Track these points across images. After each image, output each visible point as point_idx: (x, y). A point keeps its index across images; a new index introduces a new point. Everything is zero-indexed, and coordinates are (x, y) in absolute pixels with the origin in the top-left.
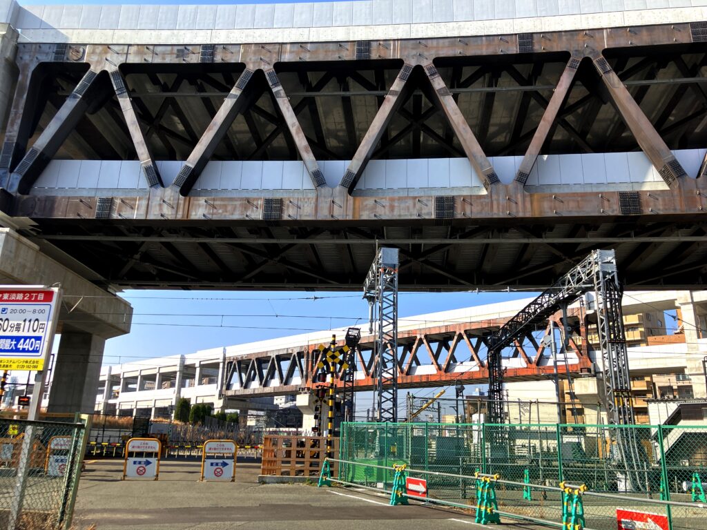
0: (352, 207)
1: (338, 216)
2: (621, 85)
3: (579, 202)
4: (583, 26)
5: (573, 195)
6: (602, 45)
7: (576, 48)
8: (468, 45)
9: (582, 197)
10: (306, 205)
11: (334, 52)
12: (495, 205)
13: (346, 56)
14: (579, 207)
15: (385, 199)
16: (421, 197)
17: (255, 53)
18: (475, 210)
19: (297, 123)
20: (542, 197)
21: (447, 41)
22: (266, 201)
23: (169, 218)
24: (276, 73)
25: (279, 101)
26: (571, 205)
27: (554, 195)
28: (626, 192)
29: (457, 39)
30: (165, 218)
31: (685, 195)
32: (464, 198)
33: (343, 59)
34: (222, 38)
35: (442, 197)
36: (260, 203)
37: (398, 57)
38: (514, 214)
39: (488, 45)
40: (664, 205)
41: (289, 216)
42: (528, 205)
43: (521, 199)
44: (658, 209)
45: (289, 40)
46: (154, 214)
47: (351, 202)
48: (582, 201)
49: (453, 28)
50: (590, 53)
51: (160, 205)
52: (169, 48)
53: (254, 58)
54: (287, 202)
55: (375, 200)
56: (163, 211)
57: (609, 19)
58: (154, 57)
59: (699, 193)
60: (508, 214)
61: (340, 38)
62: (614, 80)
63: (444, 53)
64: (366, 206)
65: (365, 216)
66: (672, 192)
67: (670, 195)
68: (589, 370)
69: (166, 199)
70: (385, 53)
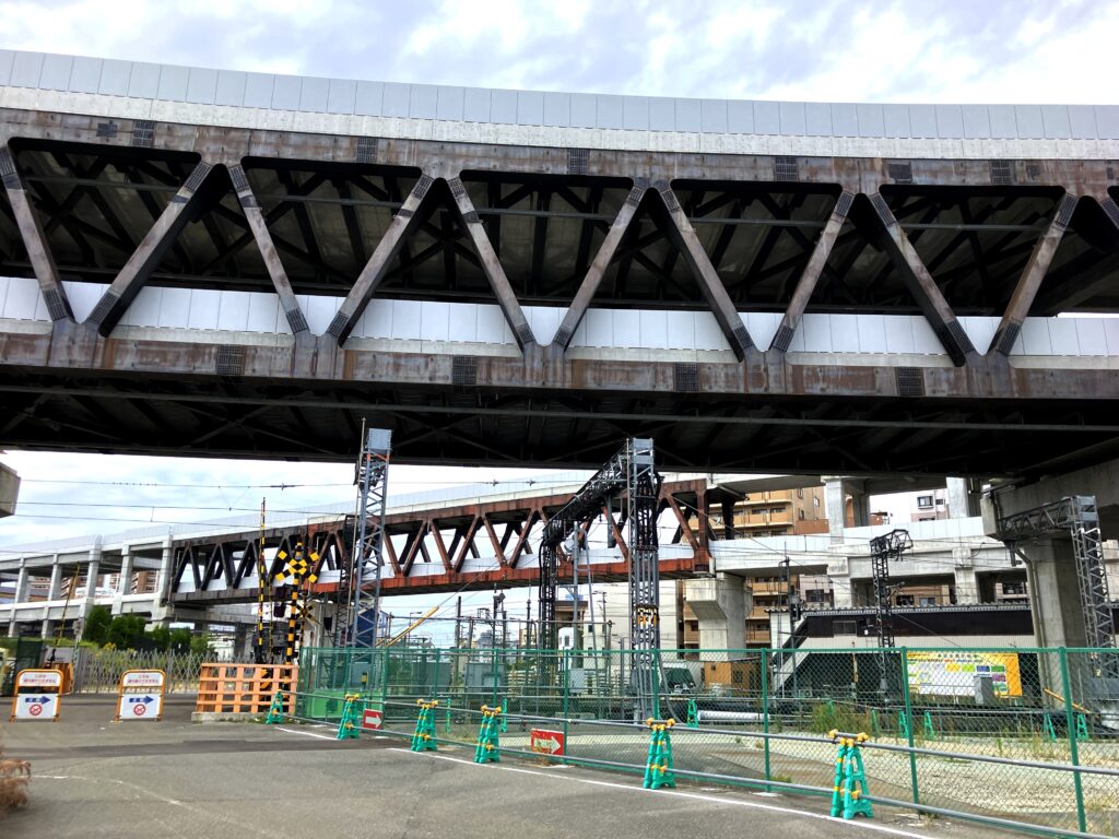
0: (342, 363)
1: (323, 373)
2: (690, 229)
3: (628, 373)
4: (652, 148)
5: (623, 363)
6: (671, 173)
7: (640, 175)
8: (506, 157)
9: (633, 367)
10: (279, 357)
11: (327, 149)
12: (528, 372)
13: (343, 156)
14: (628, 379)
15: (388, 354)
16: (435, 355)
17: (215, 140)
18: (503, 376)
19: (271, 244)
20: (586, 363)
21: (480, 148)
22: (223, 349)
23: (83, 366)
24: (245, 171)
25: (248, 211)
26: (620, 375)
27: (600, 363)
28: (684, 364)
29: (493, 147)
30: (76, 366)
31: (750, 371)
32: (490, 360)
33: (339, 160)
34: (165, 113)
35: (462, 357)
36: (214, 350)
37: (413, 163)
38: (549, 385)
39: (532, 160)
40: (727, 381)
41: (254, 371)
42: (568, 373)
43: (559, 365)
44: (719, 387)
45: (265, 127)
46: (60, 361)
47: (342, 356)
48: (632, 371)
49: (489, 131)
50: (657, 182)
51: (69, 348)
52: (87, 121)
53: (213, 147)
54: (253, 352)
55: (375, 355)
56: (73, 355)
57: (682, 141)
58: (63, 133)
59: (766, 370)
60: (543, 383)
61: (336, 130)
62: (682, 221)
63: (473, 165)
64: (362, 362)
65: (361, 375)
66: (737, 367)
67: (734, 371)
68: (706, 567)
69: (78, 340)
70: (397, 158)
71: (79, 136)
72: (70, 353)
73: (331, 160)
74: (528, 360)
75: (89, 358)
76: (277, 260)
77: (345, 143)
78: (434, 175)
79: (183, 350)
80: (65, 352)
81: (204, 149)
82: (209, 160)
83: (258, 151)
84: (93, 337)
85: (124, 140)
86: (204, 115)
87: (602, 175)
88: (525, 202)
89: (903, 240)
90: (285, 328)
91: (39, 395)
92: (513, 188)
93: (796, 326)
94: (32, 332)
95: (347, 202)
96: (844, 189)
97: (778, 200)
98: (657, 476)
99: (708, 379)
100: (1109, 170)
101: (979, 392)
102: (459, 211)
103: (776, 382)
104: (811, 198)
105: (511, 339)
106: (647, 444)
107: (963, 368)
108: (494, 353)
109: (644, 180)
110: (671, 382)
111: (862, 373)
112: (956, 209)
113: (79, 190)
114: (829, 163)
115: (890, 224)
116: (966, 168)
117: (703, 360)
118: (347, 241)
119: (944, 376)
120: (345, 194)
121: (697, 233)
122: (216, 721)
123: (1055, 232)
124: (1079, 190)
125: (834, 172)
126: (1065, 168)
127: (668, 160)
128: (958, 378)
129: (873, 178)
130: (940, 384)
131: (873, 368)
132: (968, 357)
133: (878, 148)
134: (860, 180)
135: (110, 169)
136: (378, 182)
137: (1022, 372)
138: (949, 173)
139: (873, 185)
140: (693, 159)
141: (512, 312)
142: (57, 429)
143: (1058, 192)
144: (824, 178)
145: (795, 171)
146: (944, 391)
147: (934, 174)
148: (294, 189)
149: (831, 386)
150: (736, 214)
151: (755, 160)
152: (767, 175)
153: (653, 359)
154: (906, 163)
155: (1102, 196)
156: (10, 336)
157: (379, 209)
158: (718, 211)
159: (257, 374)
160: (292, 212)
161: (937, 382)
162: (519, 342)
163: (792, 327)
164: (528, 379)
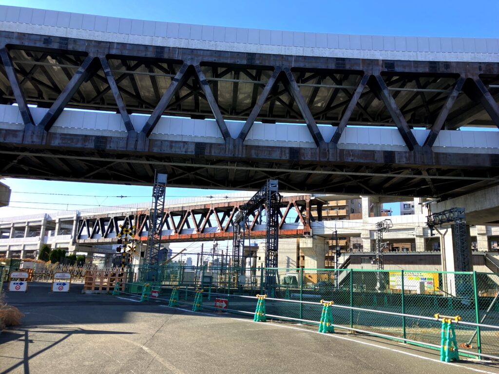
0: (148, 144)
1: (140, 147)
2: (298, 89)
3: (270, 151)
4: (283, 53)
5: (268, 147)
6: (291, 64)
7: (278, 65)
8: (220, 56)
10: (121, 141)
11: (143, 51)
12: (227, 150)
13: (150, 54)
14: (270, 154)
15: (168, 141)
16: (188, 142)
17: (94, 47)
18: (217, 151)
19: (118, 92)
20: (252, 147)
21: (209, 52)
22: (97, 137)
23: (37, 144)
24: (107, 60)
25: (108, 78)
26: (266, 152)
27: (258, 147)
28: (293, 148)
29: (215, 52)
30: (35, 144)
31: (322, 151)
32: (211, 144)
33: (148, 56)
34: (73, 34)
35: (199, 143)
36: (94, 138)
37: (180, 58)
38: (236, 156)
39: (231, 58)
40: (312, 156)
41: (110, 147)
42: (244, 151)
43: (240, 147)
44: (308, 158)
45: (116, 41)
46: (28, 141)
47: (148, 142)
48: (272, 150)
49: (213, 45)
50: (285, 69)
51: (32, 136)
52: (39, 37)
53: (93, 50)
54: (110, 139)
55: (162, 141)
56: (33, 139)
57: (296, 51)
58: (29, 42)
59: (328, 151)
60: (234, 155)
61: (147, 43)
62: (295, 85)
63: (206, 59)
64: (157, 144)
65: (156, 150)
66: (316, 149)
67: (315, 151)
68: (309, 233)
69: (35, 132)
70: (173, 56)
71: (35, 43)
72: (32, 138)
73: (144, 56)
74: (227, 145)
75: (40, 141)
76: (121, 99)
77: (151, 49)
78: (189, 63)
79: (80, 138)
80: (30, 138)
81: (90, 51)
82: (92, 55)
83: (114, 52)
84: (42, 131)
85: (55, 46)
86: (90, 35)
87: (261, 65)
88: (229, 75)
89: (389, 96)
91: (19, 155)
92: (224, 69)
93: (342, 132)
94: (16, 129)
95: (152, 74)
96: (365, 73)
97: (337, 77)
98: (279, 195)
99: (303, 155)
100: (480, 67)
101: (418, 162)
102: (199, 79)
103: (332, 156)
104: (351, 77)
105: (221, 135)
106: (276, 182)
107: (412, 152)
108: (213, 141)
109: (279, 67)
110: (288, 155)
111: (369, 153)
112: (414, 82)
113: (36, 66)
114: (359, 62)
115: (384, 88)
116: (418, 65)
117: (302, 146)
118: (152, 90)
119: (404, 155)
120: (151, 71)
122: (92, 293)
123: (455, 94)
124: (466, 75)
125: (361, 65)
126: (461, 65)
127: (290, 59)
128: (410, 156)
129: (378, 68)
130: (402, 159)
131: (374, 151)
132: (414, 147)
133: (381, 55)
134: (372, 69)
135: (49, 58)
136: (165, 66)
137: (437, 154)
138: (411, 67)
139: (378, 71)
140: (301, 59)
141: (221, 124)
142: (27, 169)
143: (457, 76)
144: (357, 68)
145: (344, 64)
146: (403, 162)
147: (404, 67)
148: (129, 68)
149: (356, 158)
150: (319, 83)
151: (327, 60)
152: (332, 66)
153: (281, 145)
154: (392, 62)
155: (476, 78)
156: (6, 130)
157: (166, 77)
158: (311, 81)
159: (111, 149)
160: (128, 77)
161: (401, 157)
162: (224, 137)
163: (340, 133)
164: (227, 153)
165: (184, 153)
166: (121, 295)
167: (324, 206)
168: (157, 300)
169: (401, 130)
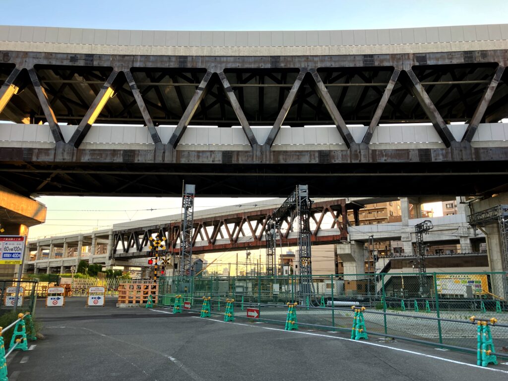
0: (175, 156)
1: (168, 160)
2: (326, 90)
3: (298, 156)
4: (308, 54)
5: (296, 151)
6: (317, 65)
7: (303, 66)
8: (243, 62)
9: (300, 153)
10: (149, 154)
11: (166, 62)
12: (255, 157)
13: (173, 65)
14: (298, 159)
15: (195, 151)
16: (215, 151)
17: (119, 61)
18: (244, 159)
19: (144, 105)
20: (279, 152)
21: (232, 58)
22: (125, 151)
23: (68, 161)
24: (132, 73)
25: (133, 91)
26: (295, 157)
27: (286, 152)
28: (323, 151)
29: (238, 57)
30: (66, 161)
31: (353, 153)
32: (238, 152)
33: (171, 67)
34: (98, 50)
35: (226, 151)
36: (122, 152)
37: (203, 67)
38: (264, 162)
39: (255, 62)
40: (342, 158)
41: (138, 160)
42: (272, 157)
43: (268, 153)
44: (339, 161)
45: (139, 54)
46: (59, 159)
47: (175, 153)
48: (300, 155)
49: (236, 50)
50: (311, 69)
51: (63, 153)
52: (65, 56)
53: (118, 64)
54: (138, 152)
55: (189, 152)
56: (64, 157)
57: (322, 50)
58: (56, 61)
59: (360, 152)
60: (261, 162)
61: (170, 53)
62: (322, 86)
63: (230, 66)
64: (184, 155)
65: (183, 161)
66: (347, 151)
67: (345, 153)
68: (346, 239)
69: (66, 150)
70: (196, 64)
71: (62, 62)
72: (63, 156)
73: (168, 67)
74: (255, 152)
75: (71, 158)
76: (147, 112)
77: (173, 59)
78: (212, 71)
79: (109, 152)
80: (61, 155)
81: (114, 65)
82: (117, 70)
83: (137, 65)
84: (72, 148)
85: (81, 63)
86: (114, 50)
87: (286, 67)
88: (253, 81)
89: (422, 91)
90: (151, 141)
91: (52, 173)
92: (248, 75)
93: (373, 132)
94: (48, 148)
95: (177, 84)
96: (396, 68)
97: (366, 75)
98: (310, 201)
99: (334, 157)
101: (457, 159)
102: (223, 87)
103: (364, 157)
104: (381, 73)
105: (247, 142)
106: (306, 187)
107: (449, 148)
108: (240, 149)
109: (305, 69)
110: (317, 159)
111: (403, 152)
112: (449, 75)
113: (64, 85)
114: (388, 57)
115: (417, 83)
116: (452, 56)
117: (332, 149)
118: (178, 100)
119: (440, 152)
120: (176, 81)
121: (329, 92)
122: (126, 307)
123: (494, 84)
124: (505, 64)
125: (391, 61)
126: (499, 53)
127: (316, 59)
128: (447, 153)
129: (409, 63)
130: (439, 156)
131: (408, 150)
132: (452, 143)
133: (411, 49)
134: (403, 64)
135: (76, 75)
136: (189, 75)
137: (477, 150)
138: (444, 59)
139: (409, 66)
140: (326, 58)
141: (247, 131)
142: (60, 187)
143: (496, 65)
144: (386, 64)
145: (373, 61)
146: (440, 159)
147: (437, 59)
148: (153, 80)
149: (389, 158)
150: (347, 82)
151: (355, 57)
152: (360, 64)
153: (310, 149)
154: (424, 55)
156: (39, 149)
159: (140, 162)
160: (153, 89)
161: (437, 155)
162: (251, 144)
163: (371, 132)
164: (255, 160)
165: (211, 162)
166: (154, 307)
167: (360, 209)
168: (189, 311)
169: (436, 126)
